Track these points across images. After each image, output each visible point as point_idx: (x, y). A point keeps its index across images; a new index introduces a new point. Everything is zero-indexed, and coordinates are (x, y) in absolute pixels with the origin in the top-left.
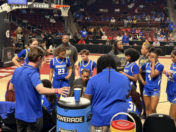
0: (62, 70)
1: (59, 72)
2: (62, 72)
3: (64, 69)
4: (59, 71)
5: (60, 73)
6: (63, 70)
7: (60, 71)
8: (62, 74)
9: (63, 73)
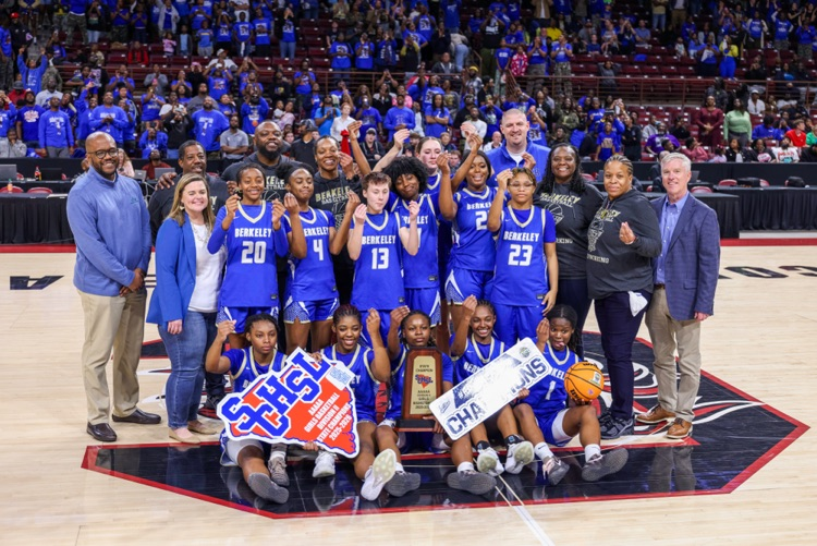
0: (523, 251)
1: (512, 255)
2: (521, 258)
3: (529, 248)
4: (514, 250)
5: (515, 259)
6: (526, 251)
7: (517, 254)
8: (522, 263)
9: (524, 259)
